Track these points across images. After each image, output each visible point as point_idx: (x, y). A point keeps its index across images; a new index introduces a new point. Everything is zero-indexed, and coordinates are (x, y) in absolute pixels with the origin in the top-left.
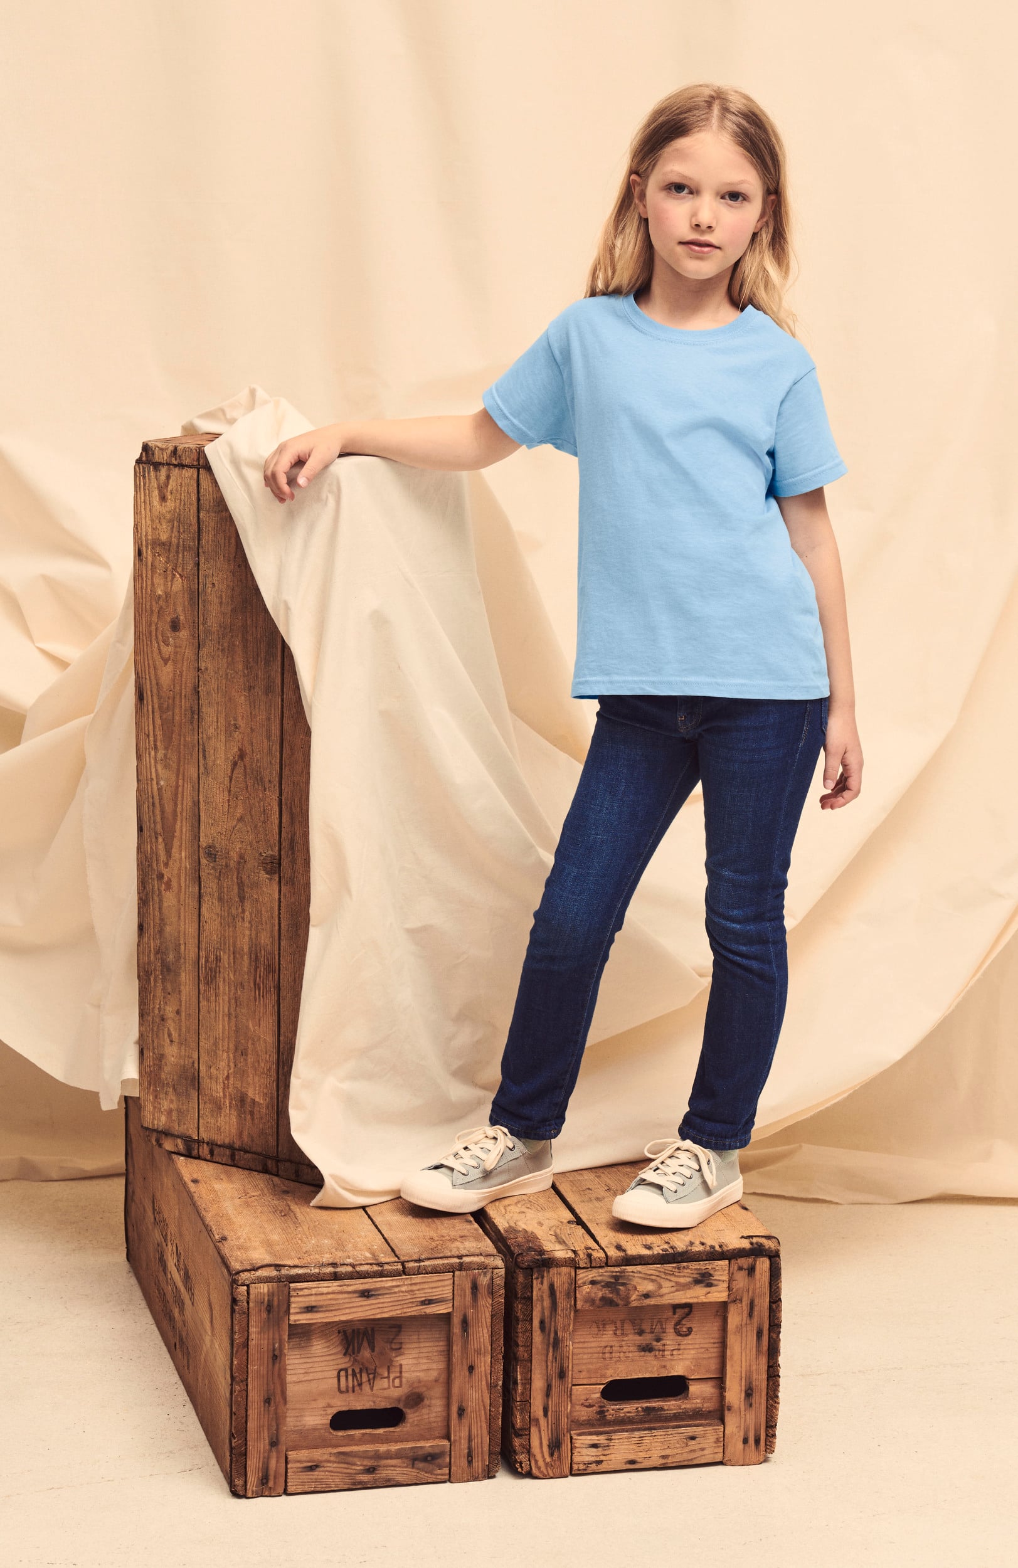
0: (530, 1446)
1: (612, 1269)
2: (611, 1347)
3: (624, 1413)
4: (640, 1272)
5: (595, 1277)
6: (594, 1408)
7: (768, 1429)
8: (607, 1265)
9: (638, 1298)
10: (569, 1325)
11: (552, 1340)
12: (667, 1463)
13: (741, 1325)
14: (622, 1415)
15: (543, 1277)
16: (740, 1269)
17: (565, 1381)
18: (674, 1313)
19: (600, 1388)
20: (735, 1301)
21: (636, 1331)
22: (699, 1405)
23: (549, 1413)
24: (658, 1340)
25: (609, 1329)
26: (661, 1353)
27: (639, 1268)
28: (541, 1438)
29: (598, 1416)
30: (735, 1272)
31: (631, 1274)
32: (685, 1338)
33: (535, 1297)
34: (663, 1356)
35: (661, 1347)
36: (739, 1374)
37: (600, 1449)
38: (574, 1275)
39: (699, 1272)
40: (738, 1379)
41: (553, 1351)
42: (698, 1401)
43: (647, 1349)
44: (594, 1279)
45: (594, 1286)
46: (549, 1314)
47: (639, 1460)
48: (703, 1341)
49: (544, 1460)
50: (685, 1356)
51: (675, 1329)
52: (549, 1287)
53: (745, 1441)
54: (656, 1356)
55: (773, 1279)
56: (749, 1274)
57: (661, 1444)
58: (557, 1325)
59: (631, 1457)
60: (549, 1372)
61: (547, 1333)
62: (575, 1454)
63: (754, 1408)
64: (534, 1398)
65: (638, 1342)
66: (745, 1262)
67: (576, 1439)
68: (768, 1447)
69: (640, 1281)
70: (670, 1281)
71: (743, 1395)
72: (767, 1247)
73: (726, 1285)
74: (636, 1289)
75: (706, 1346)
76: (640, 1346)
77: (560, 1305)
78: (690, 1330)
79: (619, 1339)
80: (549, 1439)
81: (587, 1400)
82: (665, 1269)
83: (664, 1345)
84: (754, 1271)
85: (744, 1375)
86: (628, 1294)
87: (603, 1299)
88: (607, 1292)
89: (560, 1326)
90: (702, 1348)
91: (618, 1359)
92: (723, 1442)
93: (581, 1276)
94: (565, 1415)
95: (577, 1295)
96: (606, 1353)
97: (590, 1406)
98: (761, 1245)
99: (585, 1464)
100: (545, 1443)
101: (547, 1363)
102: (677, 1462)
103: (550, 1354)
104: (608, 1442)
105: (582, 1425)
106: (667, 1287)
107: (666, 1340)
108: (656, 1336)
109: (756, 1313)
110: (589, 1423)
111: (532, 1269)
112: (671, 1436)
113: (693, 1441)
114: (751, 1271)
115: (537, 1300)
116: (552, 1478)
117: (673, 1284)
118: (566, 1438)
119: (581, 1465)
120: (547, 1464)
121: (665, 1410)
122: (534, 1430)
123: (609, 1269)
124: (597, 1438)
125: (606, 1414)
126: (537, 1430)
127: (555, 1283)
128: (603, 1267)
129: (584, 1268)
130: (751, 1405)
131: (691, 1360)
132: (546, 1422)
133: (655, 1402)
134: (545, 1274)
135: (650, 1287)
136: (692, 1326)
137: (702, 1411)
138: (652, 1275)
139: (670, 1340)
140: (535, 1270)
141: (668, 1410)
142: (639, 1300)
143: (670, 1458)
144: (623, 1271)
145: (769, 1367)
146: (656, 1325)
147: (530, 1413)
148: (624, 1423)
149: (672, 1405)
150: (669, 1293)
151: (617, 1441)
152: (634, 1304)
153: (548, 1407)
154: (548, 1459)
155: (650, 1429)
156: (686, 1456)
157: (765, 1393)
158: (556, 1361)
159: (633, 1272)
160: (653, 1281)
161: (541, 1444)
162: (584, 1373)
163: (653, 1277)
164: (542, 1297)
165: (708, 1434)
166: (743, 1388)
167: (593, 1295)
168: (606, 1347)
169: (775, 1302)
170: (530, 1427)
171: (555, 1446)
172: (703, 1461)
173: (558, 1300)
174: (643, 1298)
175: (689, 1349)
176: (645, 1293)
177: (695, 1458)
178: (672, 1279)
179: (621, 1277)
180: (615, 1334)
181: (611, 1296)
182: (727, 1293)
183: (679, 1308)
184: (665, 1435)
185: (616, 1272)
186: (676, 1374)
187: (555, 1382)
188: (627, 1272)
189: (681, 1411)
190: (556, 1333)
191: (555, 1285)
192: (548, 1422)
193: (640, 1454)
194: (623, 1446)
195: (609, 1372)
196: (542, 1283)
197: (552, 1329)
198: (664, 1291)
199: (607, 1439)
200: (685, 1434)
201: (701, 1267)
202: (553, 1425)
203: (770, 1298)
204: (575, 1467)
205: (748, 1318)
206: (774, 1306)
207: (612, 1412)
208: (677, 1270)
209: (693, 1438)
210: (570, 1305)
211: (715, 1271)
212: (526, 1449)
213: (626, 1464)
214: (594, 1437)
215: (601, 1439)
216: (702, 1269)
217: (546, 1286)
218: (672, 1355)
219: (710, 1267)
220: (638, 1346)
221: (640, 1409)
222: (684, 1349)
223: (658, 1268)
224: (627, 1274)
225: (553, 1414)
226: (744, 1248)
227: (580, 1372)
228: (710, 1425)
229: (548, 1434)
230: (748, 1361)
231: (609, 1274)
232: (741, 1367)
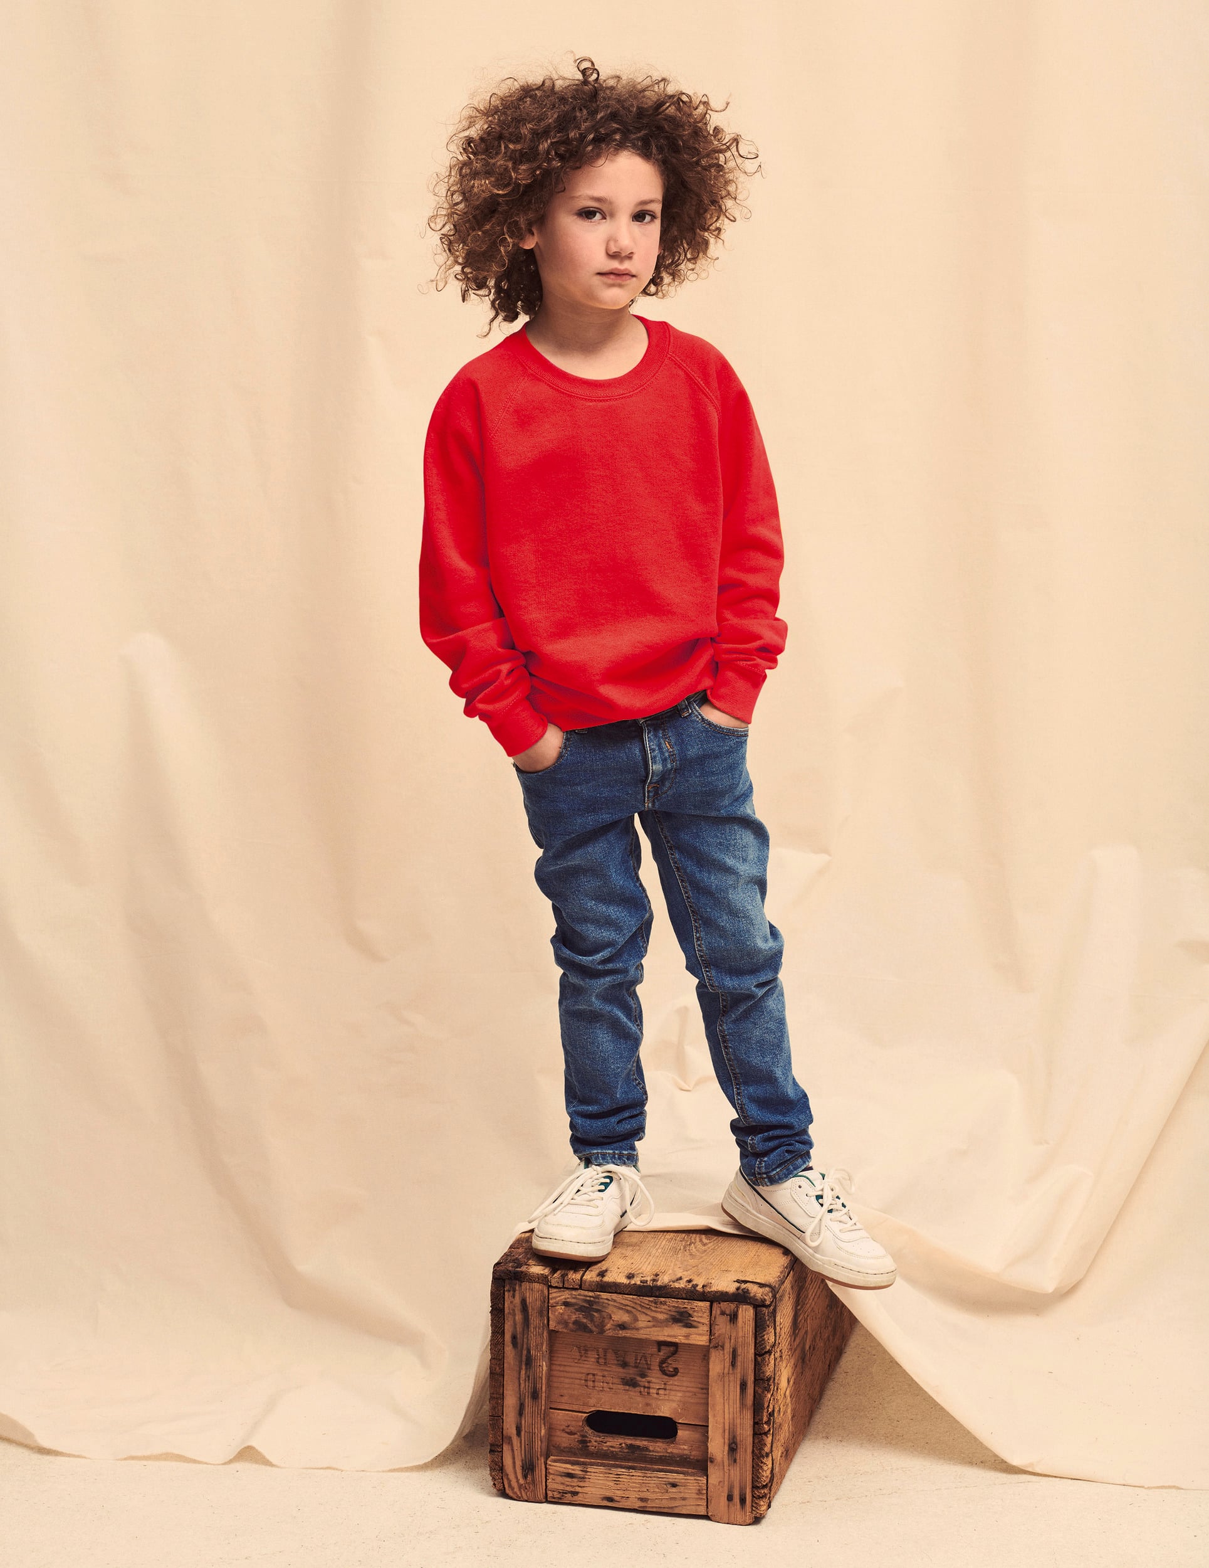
0: (502, 1465)
1: (586, 1293)
2: (594, 1375)
3: (607, 1446)
4: (615, 1301)
5: (568, 1298)
6: (576, 1436)
7: (754, 1490)
8: (581, 1288)
9: (614, 1327)
10: (542, 1344)
11: (524, 1358)
12: (646, 1507)
13: (723, 1374)
14: (605, 1448)
15: (514, 1291)
16: (723, 1313)
17: (538, 1402)
18: (659, 1351)
19: (582, 1416)
20: (716, 1347)
21: (619, 1363)
22: (686, 1452)
23: (523, 1433)
24: (643, 1375)
25: (591, 1356)
26: (646, 1390)
27: (614, 1296)
28: (514, 1458)
29: (580, 1445)
30: (717, 1316)
31: (606, 1301)
32: (671, 1378)
33: (506, 1311)
34: (648, 1393)
35: (647, 1385)
36: (722, 1425)
37: (575, 1480)
38: (547, 1293)
39: (677, 1310)
40: (721, 1431)
41: (526, 1369)
42: (686, 1447)
43: (631, 1383)
44: (568, 1300)
45: (567, 1309)
46: (521, 1330)
47: (616, 1498)
48: (689, 1384)
49: (518, 1481)
50: (671, 1397)
51: (660, 1366)
52: (521, 1302)
53: (730, 1498)
54: (640, 1392)
55: (758, 1329)
56: (730, 1321)
57: (639, 1486)
58: (529, 1342)
59: (609, 1494)
60: (522, 1390)
61: (519, 1348)
62: (550, 1480)
63: (738, 1465)
64: (507, 1415)
65: (623, 1375)
66: (728, 1307)
67: (550, 1465)
68: (754, 1509)
69: (615, 1310)
70: (647, 1314)
71: (727, 1448)
72: (752, 1295)
73: (706, 1328)
74: (611, 1318)
75: (692, 1389)
76: (624, 1379)
77: (532, 1321)
78: (676, 1372)
79: (601, 1368)
80: (522, 1460)
81: (568, 1426)
82: (641, 1302)
83: (649, 1382)
84: (737, 1319)
85: (727, 1427)
86: (603, 1321)
87: (576, 1322)
88: (581, 1316)
89: (533, 1344)
90: (688, 1391)
91: (601, 1389)
92: (705, 1494)
93: (554, 1295)
94: (539, 1439)
95: (550, 1314)
96: (589, 1379)
97: (571, 1433)
98: (746, 1292)
99: (560, 1493)
100: (519, 1463)
101: (519, 1381)
102: (656, 1507)
103: (523, 1372)
104: (584, 1473)
105: (564, 1451)
106: (643, 1321)
107: (651, 1377)
108: (641, 1371)
109: (739, 1364)
110: (570, 1451)
111: (504, 1280)
112: (649, 1479)
113: (674, 1488)
114: (733, 1317)
115: (509, 1313)
116: (526, 1501)
117: (650, 1319)
118: (539, 1462)
119: (555, 1493)
120: (520, 1486)
121: (650, 1451)
122: (506, 1447)
123: (582, 1292)
124: (572, 1468)
125: (588, 1444)
126: (510, 1448)
127: (528, 1299)
128: (576, 1289)
129: (556, 1287)
130: (735, 1461)
131: (679, 1403)
132: (519, 1442)
133: (642, 1440)
134: (517, 1288)
135: (625, 1318)
136: (679, 1366)
137: (689, 1458)
138: (627, 1305)
139: (655, 1378)
140: (507, 1281)
141: (653, 1451)
142: (614, 1330)
143: (649, 1502)
144: (597, 1297)
145: (755, 1423)
146: (641, 1360)
147: (503, 1429)
148: (607, 1458)
149: (657, 1447)
150: (645, 1328)
151: (592, 1474)
152: (610, 1333)
153: (522, 1427)
154: (522, 1481)
155: (629, 1468)
156: (665, 1503)
157: (751, 1451)
158: (529, 1380)
159: (607, 1299)
160: (628, 1312)
161: (514, 1463)
162: (566, 1398)
163: (629, 1308)
164: (514, 1310)
165: (691, 1483)
166: (727, 1441)
167: (566, 1317)
168: (588, 1374)
169: (761, 1355)
170: (502, 1444)
171: (529, 1468)
172: (684, 1512)
173: (530, 1317)
174: (619, 1329)
175: (676, 1390)
176: (620, 1323)
177: (676, 1507)
178: (648, 1313)
179: (595, 1302)
180: (598, 1362)
181: (585, 1321)
182: (708, 1337)
183: (664, 1345)
184: (643, 1477)
185: (590, 1297)
186: (661, 1414)
187: (528, 1402)
188: (602, 1298)
189: (668, 1455)
190: (529, 1351)
191: (528, 1301)
192: (521, 1443)
193: (617, 1492)
194: (599, 1480)
195: (592, 1401)
196: (514, 1296)
197: (525, 1346)
198: (640, 1324)
199: (582, 1471)
200: (665, 1480)
201: (680, 1306)
202: (527, 1446)
203: (755, 1349)
204: (550, 1494)
205: (731, 1367)
206: (759, 1359)
207: (595, 1443)
208: (653, 1305)
209: (674, 1485)
210: (543, 1323)
211: (694, 1311)
212: (499, 1466)
213: (602, 1500)
214: (568, 1466)
215: (576, 1470)
216: (680, 1308)
217: (517, 1300)
218: (658, 1394)
219: (689, 1307)
220: (622, 1379)
221: (623, 1445)
222: (671, 1390)
223: (633, 1298)
224: (601, 1301)
225: (526, 1434)
226: (726, 1292)
227: (562, 1396)
228: (693, 1474)
229: (521, 1455)
230: (731, 1413)
231: (582, 1297)
232: (724, 1418)
